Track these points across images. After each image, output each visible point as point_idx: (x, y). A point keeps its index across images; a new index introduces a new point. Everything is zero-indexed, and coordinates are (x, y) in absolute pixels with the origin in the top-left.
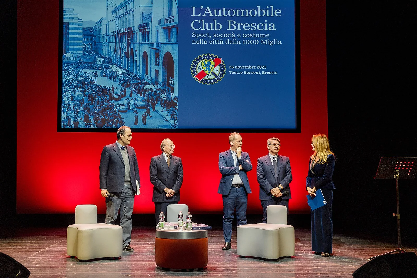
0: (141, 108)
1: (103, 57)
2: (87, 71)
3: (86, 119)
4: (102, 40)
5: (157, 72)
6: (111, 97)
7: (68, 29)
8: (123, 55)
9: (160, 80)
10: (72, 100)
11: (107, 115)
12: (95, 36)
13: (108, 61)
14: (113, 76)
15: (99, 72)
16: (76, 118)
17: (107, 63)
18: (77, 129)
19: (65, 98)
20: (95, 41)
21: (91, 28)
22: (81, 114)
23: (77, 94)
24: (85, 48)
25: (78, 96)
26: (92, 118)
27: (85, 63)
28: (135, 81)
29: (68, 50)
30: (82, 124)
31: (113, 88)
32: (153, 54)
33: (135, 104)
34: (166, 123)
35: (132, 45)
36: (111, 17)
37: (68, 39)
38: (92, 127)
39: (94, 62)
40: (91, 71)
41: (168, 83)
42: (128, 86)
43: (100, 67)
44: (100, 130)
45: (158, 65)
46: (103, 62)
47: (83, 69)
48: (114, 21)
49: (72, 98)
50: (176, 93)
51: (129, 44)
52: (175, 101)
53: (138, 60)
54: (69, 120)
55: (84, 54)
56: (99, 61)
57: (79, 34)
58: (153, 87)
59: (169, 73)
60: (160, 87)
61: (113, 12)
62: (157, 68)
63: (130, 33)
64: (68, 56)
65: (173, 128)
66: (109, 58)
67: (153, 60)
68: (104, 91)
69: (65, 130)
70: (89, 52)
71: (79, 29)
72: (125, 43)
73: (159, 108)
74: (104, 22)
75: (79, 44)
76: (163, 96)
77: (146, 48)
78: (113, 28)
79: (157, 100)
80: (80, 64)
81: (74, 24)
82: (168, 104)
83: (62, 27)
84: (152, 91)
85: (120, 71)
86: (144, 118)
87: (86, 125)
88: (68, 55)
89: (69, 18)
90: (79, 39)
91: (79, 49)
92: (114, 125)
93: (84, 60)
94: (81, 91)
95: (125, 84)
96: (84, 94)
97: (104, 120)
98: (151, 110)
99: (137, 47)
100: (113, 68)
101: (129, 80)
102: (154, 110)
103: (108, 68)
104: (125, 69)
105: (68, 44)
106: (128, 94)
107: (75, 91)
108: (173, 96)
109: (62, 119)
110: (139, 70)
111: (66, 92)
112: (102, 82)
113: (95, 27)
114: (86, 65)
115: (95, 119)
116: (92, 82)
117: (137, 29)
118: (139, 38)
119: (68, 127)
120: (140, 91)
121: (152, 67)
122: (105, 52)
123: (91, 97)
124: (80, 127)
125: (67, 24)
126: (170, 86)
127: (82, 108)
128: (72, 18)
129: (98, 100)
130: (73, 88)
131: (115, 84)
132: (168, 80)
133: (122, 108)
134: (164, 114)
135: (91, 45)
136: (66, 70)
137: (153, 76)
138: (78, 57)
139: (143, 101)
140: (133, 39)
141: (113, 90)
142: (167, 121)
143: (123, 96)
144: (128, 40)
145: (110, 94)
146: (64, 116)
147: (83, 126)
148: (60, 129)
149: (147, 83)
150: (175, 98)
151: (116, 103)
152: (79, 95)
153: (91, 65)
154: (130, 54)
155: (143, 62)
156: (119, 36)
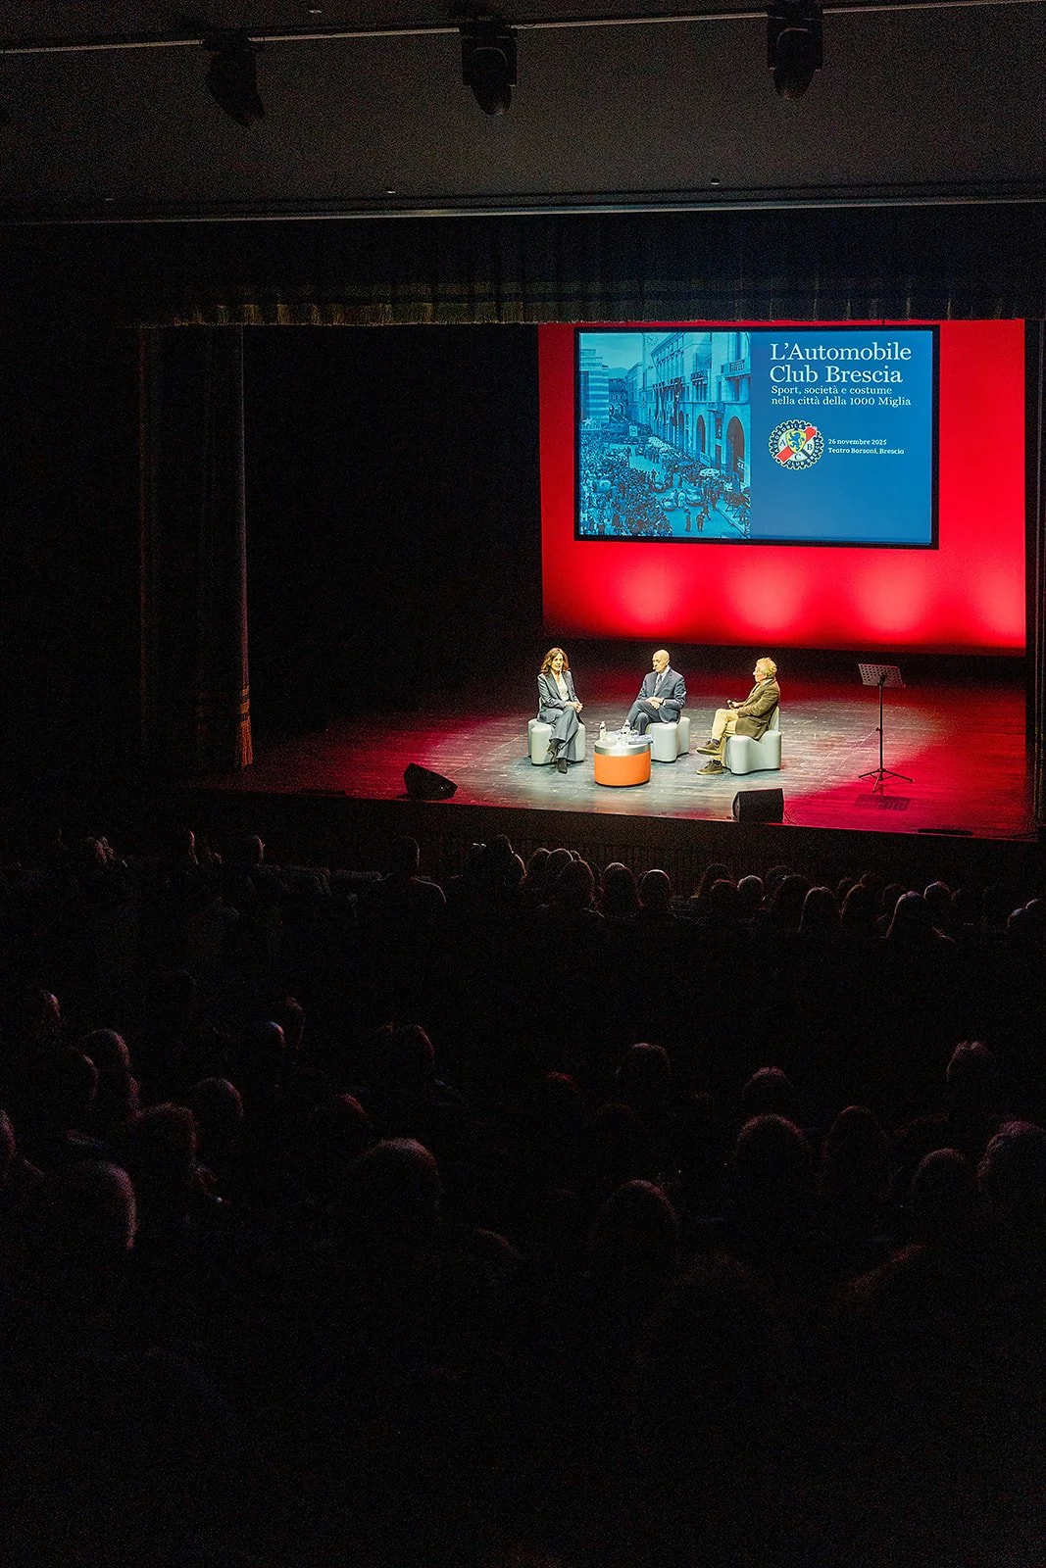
0: (695, 504)
1: (639, 425)
2: (616, 446)
3: (616, 521)
4: (637, 398)
5: (718, 448)
6: (650, 487)
7: (587, 381)
8: (668, 422)
9: (724, 462)
10: (594, 492)
11: (645, 515)
12: (626, 393)
13: (646, 431)
14: (653, 454)
15: (633, 448)
16: (600, 519)
17: (644, 434)
18: (602, 538)
19: (585, 488)
20: (627, 400)
21: (620, 380)
22: (608, 513)
23: (602, 482)
24: (612, 411)
25: (603, 485)
26: (623, 519)
27: (612, 434)
28: (686, 463)
29: (588, 413)
30: (610, 530)
31: (653, 472)
32: (713, 420)
33: (686, 499)
34: (733, 530)
35: (682, 405)
36: (650, 361)
37: (587, 397)
38: (624, 534)
39: (626, 433)
40: (622, 447)
41: (736, 466)
42: (675, 470)
43: (634, 441)
44: (635, 539)
45: (720, 438)
46: (639, 432)
47: (610, 443)
48: (654, 368)
49: (595, 486)
50: (747, 483)
51: (676, 406)
52: (747, 496)
53: (690, 429)
54: (591, 522)
55: (611, 420)
56: (634, 430)
57: (604, 389)
58: (713, 472)
59: (737, 452)
60: (723, 472)
61: (653, 355)
62: (718, 441)
63: (678, 387)
64: (588, 424)
65: (743, 537)
66: (648, 427)
67: (713, 429)
68: (641, 477)
69: (586, 538)
70: (618, 417)
71: (604, 381)
72: (670, 403)
73: (721, 505)
74: (640, 370)
75: (604, 405)
76: (728, 487)
77: (702, 411)
78: (653, 379)
79: (718, 493)
80: (606, 437)
81: (596, 373)
82: (736, 499)
83: (579, 377)
84: (711, 478)
85: (665, 447)
86: (700, 520)
87: (615, 530)
88: (588, 422)
89: (589, 364)
90: (605, 397)
91: (604, 413)
92: (656, 531)
93: (612, 430)
94: (608, 478)
95: (672, 467)
96: (612, 482)
97: (640, 523)
98: (710, 509)
99: (688, 409)
100: (654, 441)
101: (678, 460)
102: (714, 507)
103: (646, 442)
104: (671, 444)
105: (588, 405)
106: (676, 483)
107: (599, 478)
108: (742, 487)
109: (582, 520)
110: (692, 445)
111: (586, 479)
112: (637, 463)
113: (626, 378)
114: (615, 437)
115: (629, 521)
116: (623, 464)
117: (688, 380)
118: (691, 397)
119: (589, 533)
120: (694, 478)
121: (712, 441)
122: (642, 418)
123: (622, 488)
124: (607, 533)
125: (587, 373)
126: (738, 472)
127: (609, 504)
128: (594, 365)
129: (632, 492)
130: (596, 474)
131: (657, 467)
132: (736, 461)
133: (667, 504)
134: (730, 516)
135: (622, 407)
136: (586, 445)
137: (713, 455)
138: (603, 425)
139: (697, 494)
140: (682, 397)
141: (653, 477)
142: (733, 525)
143: (669, 486)
144: (676, 399)
145: (650, 483)
146: (583, 516)
147: (613, 534)
148: (578, 537)
149: (704, 467)
150: (746, 490)
151: (659, 497)
152: (605, 483)
153: (622, 437)
154: (679, 420)
155: (698, 433)
156: (662, 391)
